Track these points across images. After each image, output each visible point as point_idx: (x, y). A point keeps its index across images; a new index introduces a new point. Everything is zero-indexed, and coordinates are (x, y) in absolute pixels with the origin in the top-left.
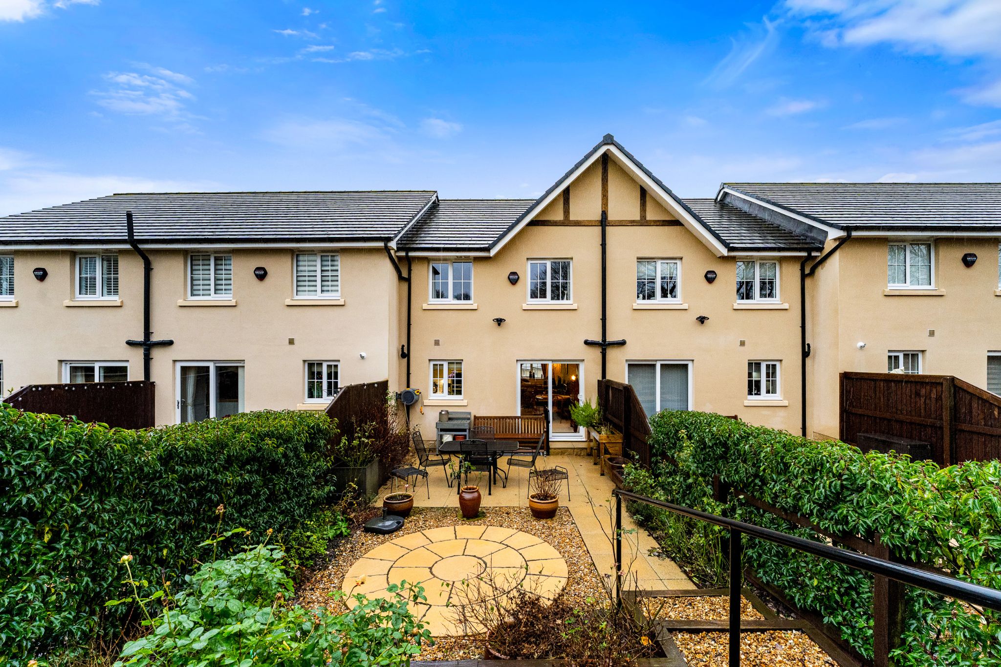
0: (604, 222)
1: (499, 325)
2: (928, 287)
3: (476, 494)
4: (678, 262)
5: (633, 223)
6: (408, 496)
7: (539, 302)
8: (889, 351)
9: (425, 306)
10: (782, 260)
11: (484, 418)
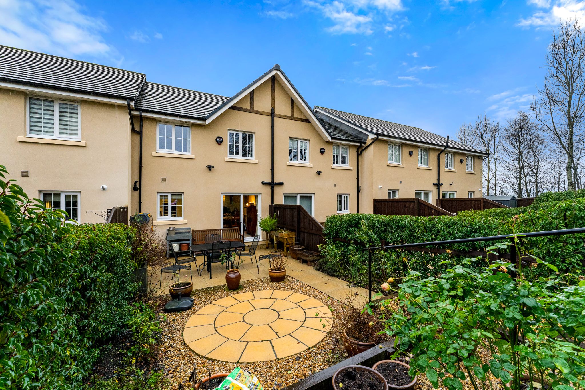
0: (272, 114)
1: (210, 170)
2: (399, 163)
3: (238, 274)
4: (308, 142)
5: (287, 118)
6: (189, 284)
7: (234, 158)
8: (389, 190)
9: (154, 154)
10: (350, 146)
11: (199, 231)
